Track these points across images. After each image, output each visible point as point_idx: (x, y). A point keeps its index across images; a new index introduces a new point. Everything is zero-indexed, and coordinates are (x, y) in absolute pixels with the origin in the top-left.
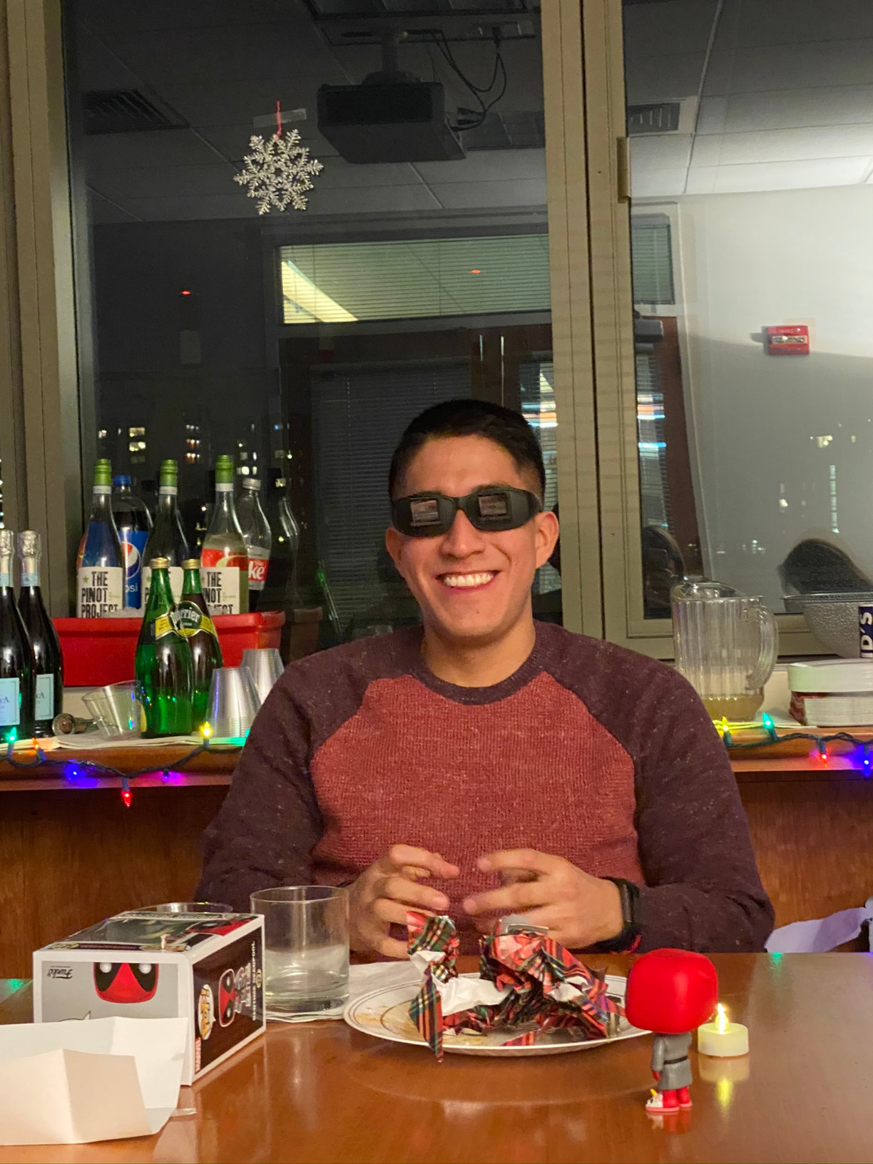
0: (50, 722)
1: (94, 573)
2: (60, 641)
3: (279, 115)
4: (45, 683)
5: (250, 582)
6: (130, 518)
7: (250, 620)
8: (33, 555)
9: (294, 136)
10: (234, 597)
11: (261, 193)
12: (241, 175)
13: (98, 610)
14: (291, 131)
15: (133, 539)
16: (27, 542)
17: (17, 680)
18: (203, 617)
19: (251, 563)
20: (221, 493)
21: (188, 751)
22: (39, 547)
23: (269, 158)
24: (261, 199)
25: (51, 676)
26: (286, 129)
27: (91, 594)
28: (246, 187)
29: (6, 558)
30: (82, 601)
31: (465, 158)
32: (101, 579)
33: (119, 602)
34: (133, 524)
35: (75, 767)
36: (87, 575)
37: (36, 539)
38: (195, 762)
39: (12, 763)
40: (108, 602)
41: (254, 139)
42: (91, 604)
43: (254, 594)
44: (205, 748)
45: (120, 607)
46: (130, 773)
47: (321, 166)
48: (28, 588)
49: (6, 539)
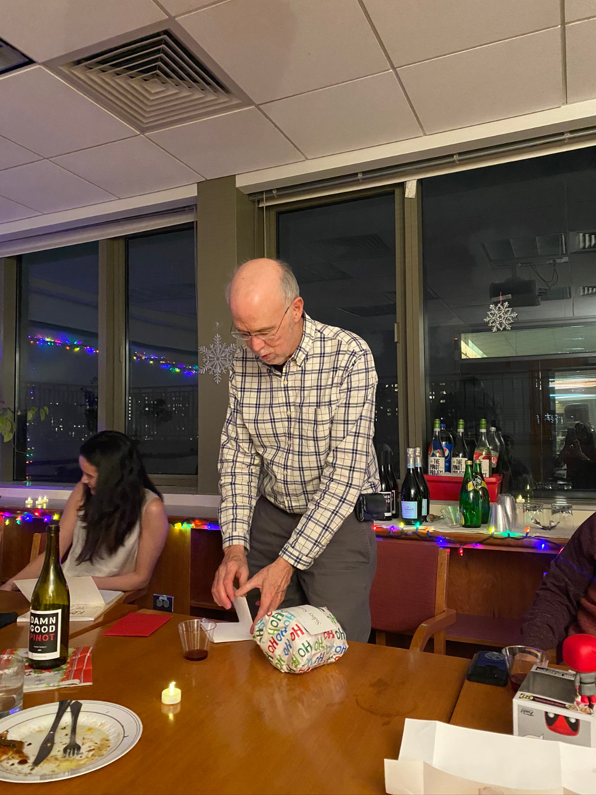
0: (426, 517)
1: (435, 459)
2: (428, 484)
3: (501, 297)
4: (424, 502)
5: (492, 465)
6: (445, 439)
7: (493, 480)
8: (419, 456)
9: (506, 304)
10: (487, 470)
11: (494, 324)
12: (486, 318)
13: (436, 472)
14: (505, 302)
15: (447, 446)
16: (417, 452)
17: (416, 502)
18: (482, 481)
19: (492, 458)
20: (482, 433)
21: (486, 537)
22: (421, 453)
23: (496, 312)
24: (494, 326)
25: (426, 500)
26: (504, 301)
27: (433, 466)
28: (488, 323)
29: (412, 458)
30: (430, 469)
31: (540, 305)
32: (437, 461)
33: (443, 470)
34: (446, 441)
35: (441, 539)
36: (432, 460)
37: (420, 451)
38: (488, 541)
39: (418, 535)
40: (440, 470)
41: (491, 305)
42: (434, 470)
43: (493, 469)
44: (492, 537)
45: (444, 472)
46: (462, 543)
47: (517, 314)
48: (418, 468)
49: (412, 451)
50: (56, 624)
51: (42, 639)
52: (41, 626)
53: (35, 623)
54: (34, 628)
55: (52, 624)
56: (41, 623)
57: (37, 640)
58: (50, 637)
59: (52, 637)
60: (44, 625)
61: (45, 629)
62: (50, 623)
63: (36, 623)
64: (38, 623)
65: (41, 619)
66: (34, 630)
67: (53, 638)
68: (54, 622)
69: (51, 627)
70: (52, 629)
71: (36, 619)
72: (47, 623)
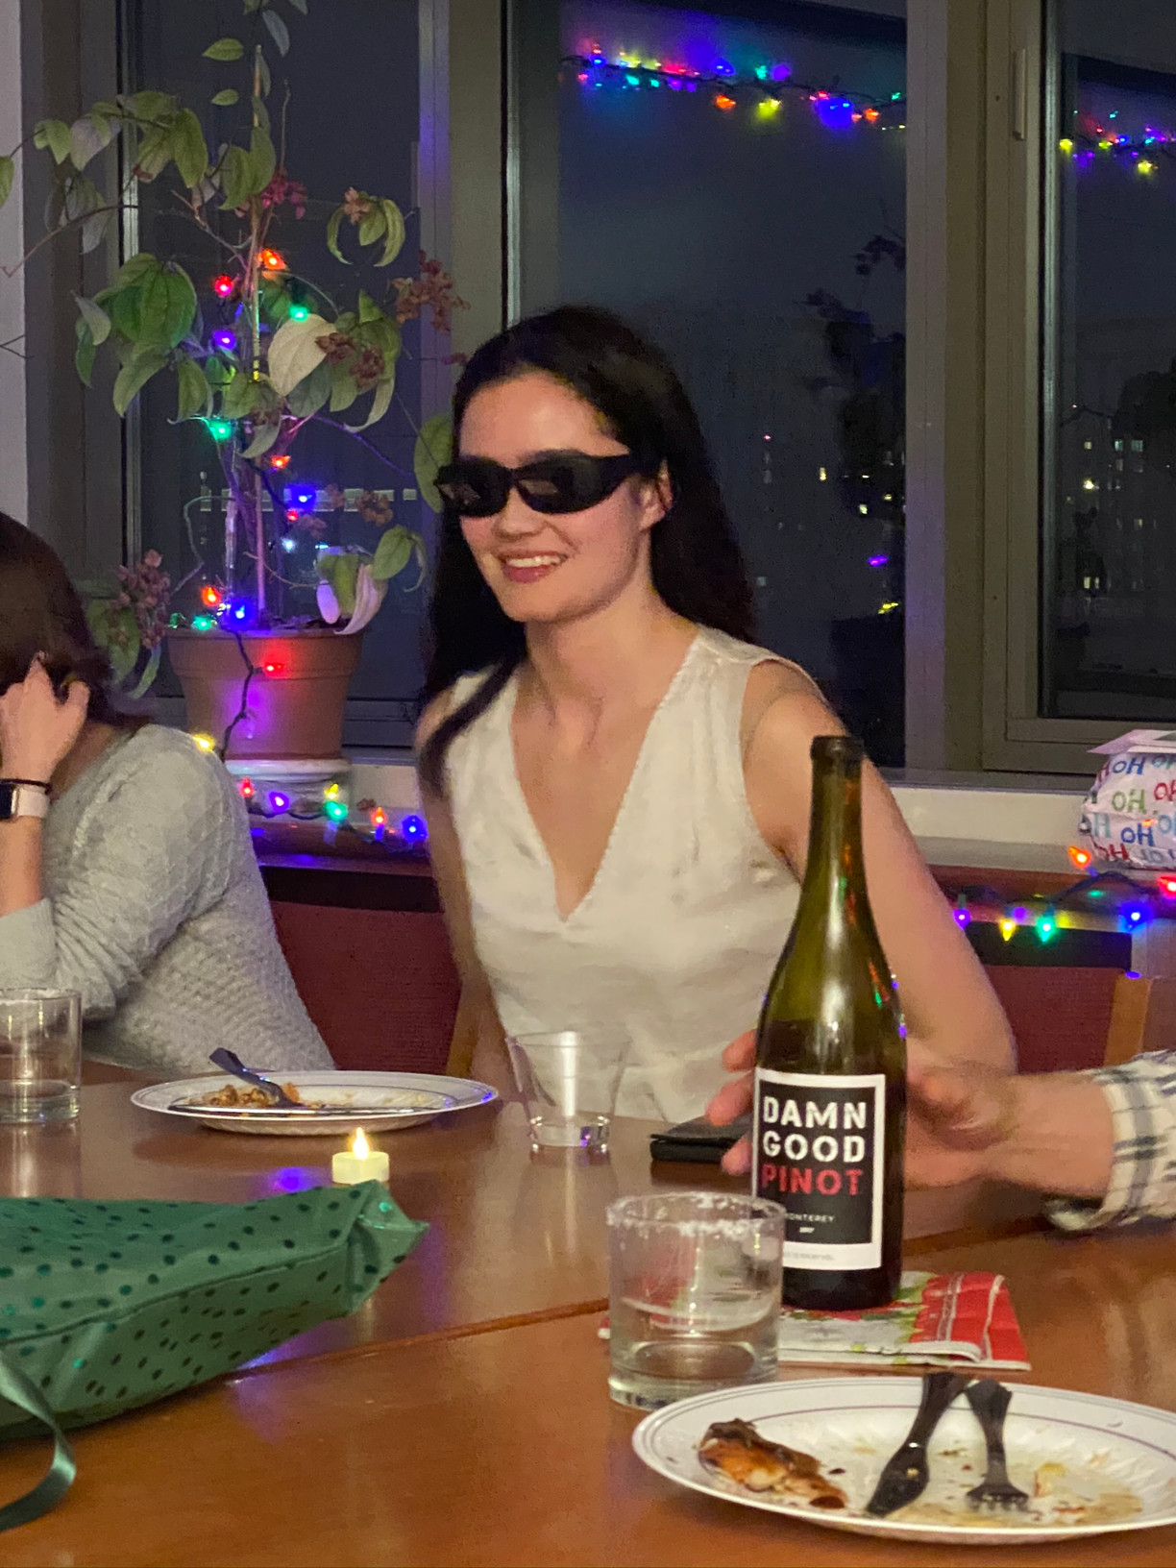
50: (868, 1133)
51: (814, 1183)
52: (811, 1134)
53: (784, 1122)
54: (782, 1143)
55: (854, 1131)
56: (810, 1124)
57: (794, 1189)
58: (846, 1181)
59: (854, 1180)
60: (825, 1130)
61: (825, 1148)
62: (847, 1125)
63: (790, 1123)
64: (798, 1124)
65: (811, 1106)
66: (782, 1151)
67: (859, 1186)
68: (861, 1125)
69: (848, 1140)
70: (853, 1151)
71: (791, 1105)
72: (833, 1125)
